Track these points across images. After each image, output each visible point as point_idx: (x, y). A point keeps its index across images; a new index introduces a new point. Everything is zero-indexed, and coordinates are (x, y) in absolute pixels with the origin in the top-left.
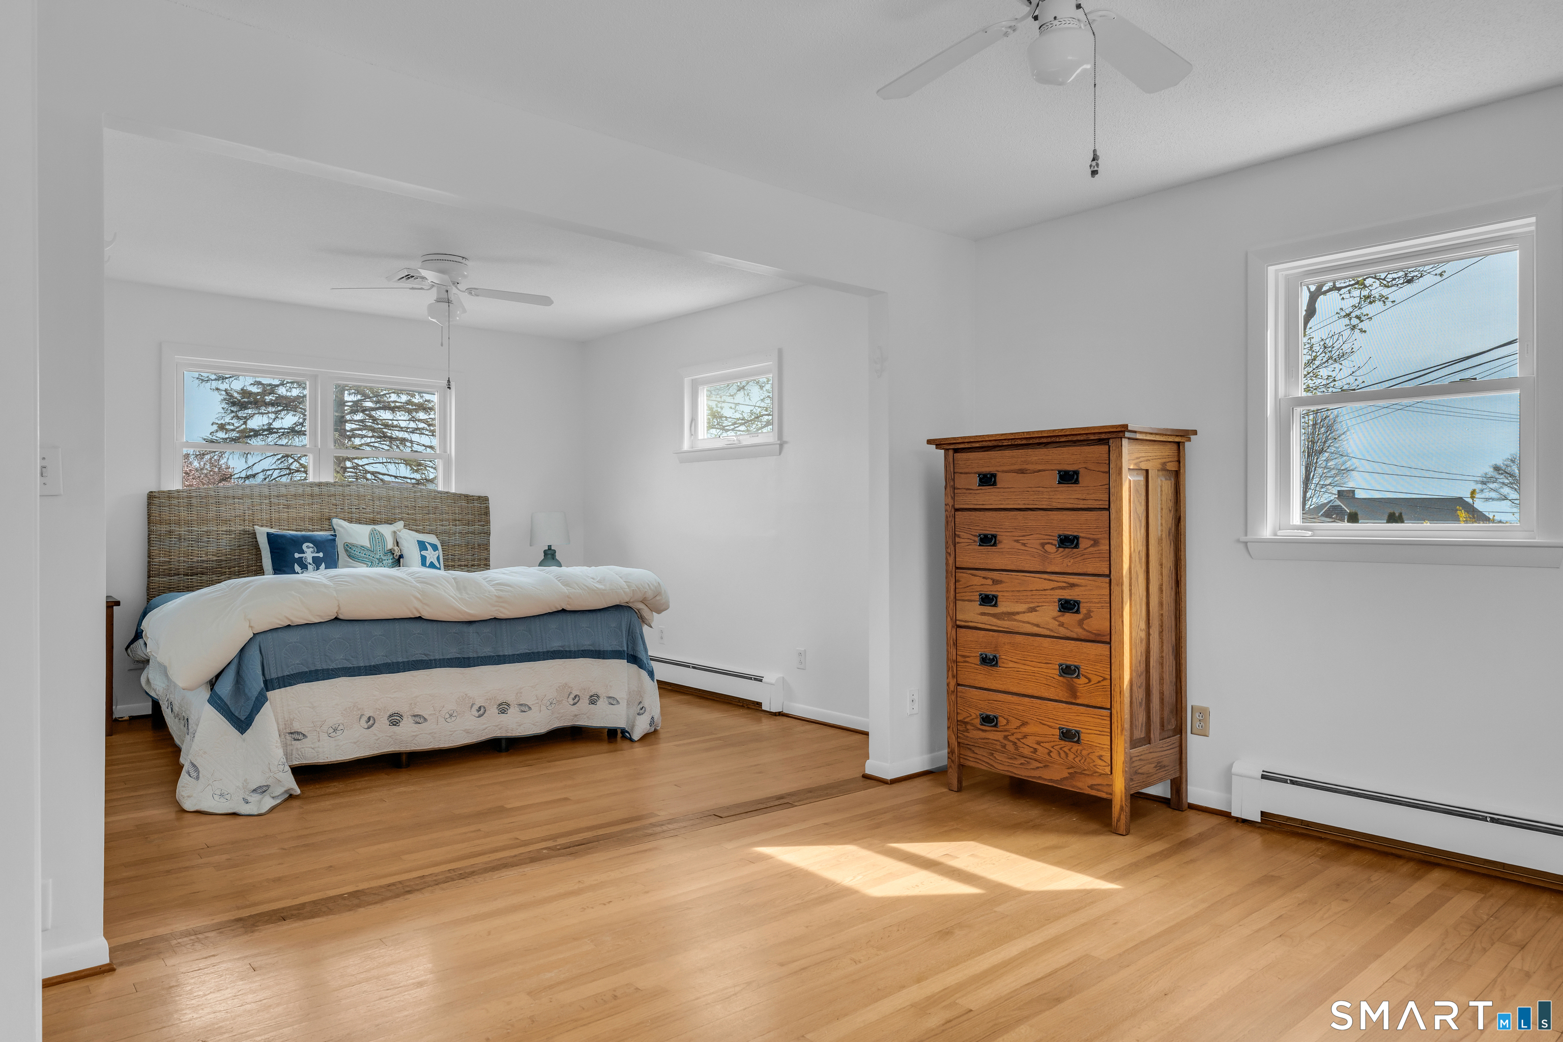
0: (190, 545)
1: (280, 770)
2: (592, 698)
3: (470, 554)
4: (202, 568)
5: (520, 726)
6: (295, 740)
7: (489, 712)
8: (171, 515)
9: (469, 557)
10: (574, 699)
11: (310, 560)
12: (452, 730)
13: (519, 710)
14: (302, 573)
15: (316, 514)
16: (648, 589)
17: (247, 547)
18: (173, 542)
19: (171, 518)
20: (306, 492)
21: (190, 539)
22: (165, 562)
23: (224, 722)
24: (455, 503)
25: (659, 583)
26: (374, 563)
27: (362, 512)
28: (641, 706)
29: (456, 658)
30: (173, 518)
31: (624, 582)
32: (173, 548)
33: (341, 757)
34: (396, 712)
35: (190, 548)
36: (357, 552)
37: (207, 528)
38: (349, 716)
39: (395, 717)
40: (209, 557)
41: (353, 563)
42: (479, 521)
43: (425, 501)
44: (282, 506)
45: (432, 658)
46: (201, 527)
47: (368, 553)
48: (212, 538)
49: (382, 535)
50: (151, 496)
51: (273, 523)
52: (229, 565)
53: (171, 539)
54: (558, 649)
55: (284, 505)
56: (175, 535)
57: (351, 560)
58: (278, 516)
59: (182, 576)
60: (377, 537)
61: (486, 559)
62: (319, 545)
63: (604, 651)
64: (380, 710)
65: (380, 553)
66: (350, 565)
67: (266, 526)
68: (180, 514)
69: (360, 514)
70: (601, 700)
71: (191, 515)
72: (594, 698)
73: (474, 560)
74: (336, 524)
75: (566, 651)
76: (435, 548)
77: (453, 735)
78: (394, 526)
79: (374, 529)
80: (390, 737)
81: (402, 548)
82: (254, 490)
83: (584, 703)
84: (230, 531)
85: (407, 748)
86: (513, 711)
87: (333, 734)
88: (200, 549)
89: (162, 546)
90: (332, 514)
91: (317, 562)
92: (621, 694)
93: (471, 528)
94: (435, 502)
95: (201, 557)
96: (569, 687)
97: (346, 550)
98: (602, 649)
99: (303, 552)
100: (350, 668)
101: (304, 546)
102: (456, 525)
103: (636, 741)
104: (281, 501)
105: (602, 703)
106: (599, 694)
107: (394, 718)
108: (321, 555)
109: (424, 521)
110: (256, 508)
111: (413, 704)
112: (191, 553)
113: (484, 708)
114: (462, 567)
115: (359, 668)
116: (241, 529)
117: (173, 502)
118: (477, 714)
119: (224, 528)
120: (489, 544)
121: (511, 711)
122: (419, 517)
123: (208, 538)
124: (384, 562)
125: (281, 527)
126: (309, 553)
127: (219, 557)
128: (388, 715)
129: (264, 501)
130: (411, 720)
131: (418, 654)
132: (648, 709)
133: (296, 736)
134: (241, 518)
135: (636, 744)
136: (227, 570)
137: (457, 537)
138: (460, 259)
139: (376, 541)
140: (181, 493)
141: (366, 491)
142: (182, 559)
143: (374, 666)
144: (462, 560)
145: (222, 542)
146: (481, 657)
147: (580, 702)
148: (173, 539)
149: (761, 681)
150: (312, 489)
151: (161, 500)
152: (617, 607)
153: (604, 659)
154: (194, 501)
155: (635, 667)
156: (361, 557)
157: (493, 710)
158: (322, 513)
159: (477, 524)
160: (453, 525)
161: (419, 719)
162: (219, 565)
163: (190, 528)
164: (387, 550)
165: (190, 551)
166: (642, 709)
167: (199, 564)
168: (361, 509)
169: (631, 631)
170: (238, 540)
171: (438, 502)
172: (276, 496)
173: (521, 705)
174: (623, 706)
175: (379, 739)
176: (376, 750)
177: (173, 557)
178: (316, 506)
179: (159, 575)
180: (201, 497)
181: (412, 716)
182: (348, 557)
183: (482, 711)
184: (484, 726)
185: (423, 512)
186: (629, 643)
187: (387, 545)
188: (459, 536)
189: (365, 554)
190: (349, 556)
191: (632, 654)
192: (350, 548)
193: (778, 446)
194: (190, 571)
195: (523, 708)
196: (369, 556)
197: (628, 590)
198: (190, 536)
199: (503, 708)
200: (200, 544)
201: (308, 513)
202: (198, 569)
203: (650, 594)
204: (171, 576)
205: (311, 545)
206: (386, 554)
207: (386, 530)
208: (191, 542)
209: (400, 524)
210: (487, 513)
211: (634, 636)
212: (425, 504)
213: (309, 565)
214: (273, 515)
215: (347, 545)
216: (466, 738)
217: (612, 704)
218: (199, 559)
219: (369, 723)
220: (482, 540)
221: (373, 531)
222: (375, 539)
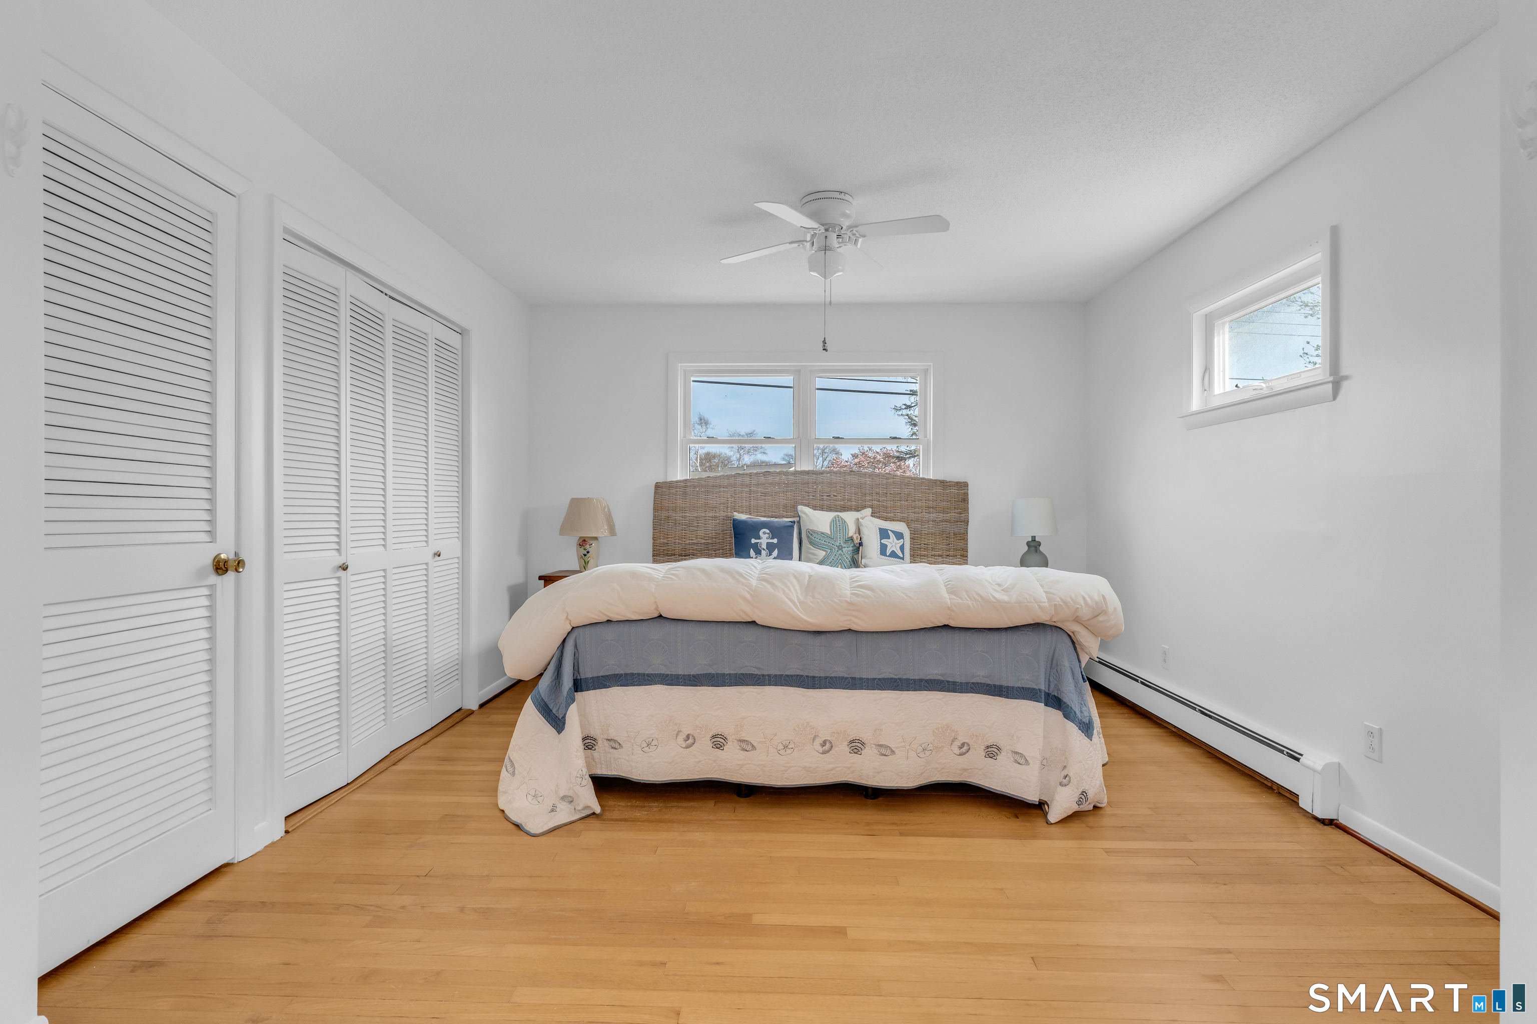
0: (684, 529)
1: (578, 783)
2: (990, 749)
3: (945, 544)
4: (693, 550)
5: (879, 773)
6: (613, 748)
7: (837, 749)
8: (670, 503)
9: (943, 547)
10: (960, 748)
11: (764, 546)
12: (786, 765)
13: (877, 752)
14: (756, 558)
15: (789, 501)
16: (1083, 605)
17: (729, 531)
18: (670, 526)
19: (670, 505)
20: (782, 480)
21: (684, 524)
22: (664, 543)
23: (540, 719)
24: (929, 489)
25: (1103, 597)
26: (834, 550)
27: (833, 499)
28: (1065, 773)
29: (798, 675)
30: (672, 505)
31: (1045, 592)
32: (670, 531)
33: (652, 777)
34: (720, 733)
35: (684, 531)
36: (817, 539)
37: (696, 514)
38: (664, 731)
39: (719, 739)
40: (698, 540)
41: (814, 550)
42: (955, 508)
43: (897, 488)
44: (760, 494)
45: (766, 673)
46: (693, 513)
47: (829, 540)
48: (701, 523)
49: (844, 522)
50: (658, 486)
51: (752, 510)
52: (715, 548)
53: (669, 524)
54: (936, 678)
55: (761, 493)
56: (672, 520)
57: (812, 547)
58: (756, 504)
59: (678, 556)
60: (838, 524)
61: (963, 549)
62: (775, 531)
63: (1007, 687)
64: (700, 728)
65: (840, 541)
66: (811, 551)
67: (746, 512)
68: (677, 501)
69: (831, 501)
70: (1003, 753)
71: (685, 503)
72: (993, 749)
73: (949, 550)
74: (801, 511)
75: (948, 682)
76: (899, 536)
77: (787, 772)
78: (861, 513)
79: (838, 516)
80: (714, 761)
81: (862, 536)
82: (737, 480)
83: (977, 755)
84: (716, 517)
85: (733, 778)
86: (869, 752)
87: (646, 749)
88: (691, 533)
89: (662, 530)
90: (804, 501)
91: (770, 548)
92: (1033, 751)
93: (947, 517)
94: (908, 489)
95: (692, 540)
96: (953, 731)
97: (808, 537)
98: (1005, 684)
99: (759, 538)
100: (668, 675)
101: (761, 533)
102: (929, 513)
103: (1052, 824)
104: (760, 489)
105: (1004, 758)
106: (1001, 745)
107: (717, 739)
108: (775, 541)
109: (895, 508)
110: (737, 496)
111: (739, 726)
112: (684, 536)
113: (831, 742)
114: (936, 557)
115: (678, 676)
116: (724, 515)
117: (672, 491)
118: (821, 749)
119: (711, 515)
120: (967, 533)
121: (866, 751)
122: (889, 504)
123: (698, 523)
124: (844, 550)
125: (758, 513)
126: (764, 538)
127: (706, 540)
128: (710, 736)
129: (745, 490)
130: (737, 745)
131: (749, 666)
132: (1074, 780)
133: (614, 745)
134: (724, 505)
135: (1052, 829)
136: (713, 552)
137: (931, 525)
138: (837, 195)
139: (836, 528)
140: (679, 483)
141: (838, 478)
142: (677, 541)
143: (693, 676)
144: (936, 550)
145: (708, 527)
146: (831, 678)
147: (970, 752)
148: (671, 524)
149: (1298, 760)
150: (788, 477)
151: (663, 490)
152: (1037, 626)
153: (1007, 697)
154: (688, 490)
155: (1057, 715)
156: (821, 544)
157: (843, 748)
158: (795, 500)
159: (953, 511)
160: (926, 512)
161: (746, 745)
162: (706, 547)
163: (684, 514)
164: (848, 538)
165: (683, 534)
166: (1066, 777)
167: (691, 546)
168: (832, 496)
169: (1054, 662)
170: (722, 525)
171: (911, 489)
172: (756, 485)
173: (881, 746)
174: (1035, 766)
175: (700, 762)
176: (697, 775)
177: (670, 539)
178: (790, 493)
179: (660, 555)
180: (695, 487)
181: (738, 740)
182: (809, 543)
183: (827, 746)
184: (831, 766)
185: (895, 499)
186: (1051, 679)
187: (848, 532)
188: (932, 524)
189: (825, 541)
190: (811, 543)
191: (1056, 695)
192: (811, 535)
193: (1330, 385)
194: (683, 552)
195: (883, 751)
196: (829, 543)
197: (1047, 604)
198: (684, 521)
199: (856, 746)
200: (691, 528)
201: (782, 500)
202: (689, 550)
203: (1085, 613)
204: (669, 556)
205: (768, 531)
206: (846, 541)
207: (850, 517)
208: (684, 526)
209: (868, 511)
210: (965, 500)
211: (1059, 670)
212: (897, 490)
213: (762, 551)
214: (752, 503)
215: (809, 532)
216: (806, 777)
217: (1019, 763)
218: (691, 541)
219: (687, 742)
220: (958, 528)
221: (835, 518)
222: (836, 526)
